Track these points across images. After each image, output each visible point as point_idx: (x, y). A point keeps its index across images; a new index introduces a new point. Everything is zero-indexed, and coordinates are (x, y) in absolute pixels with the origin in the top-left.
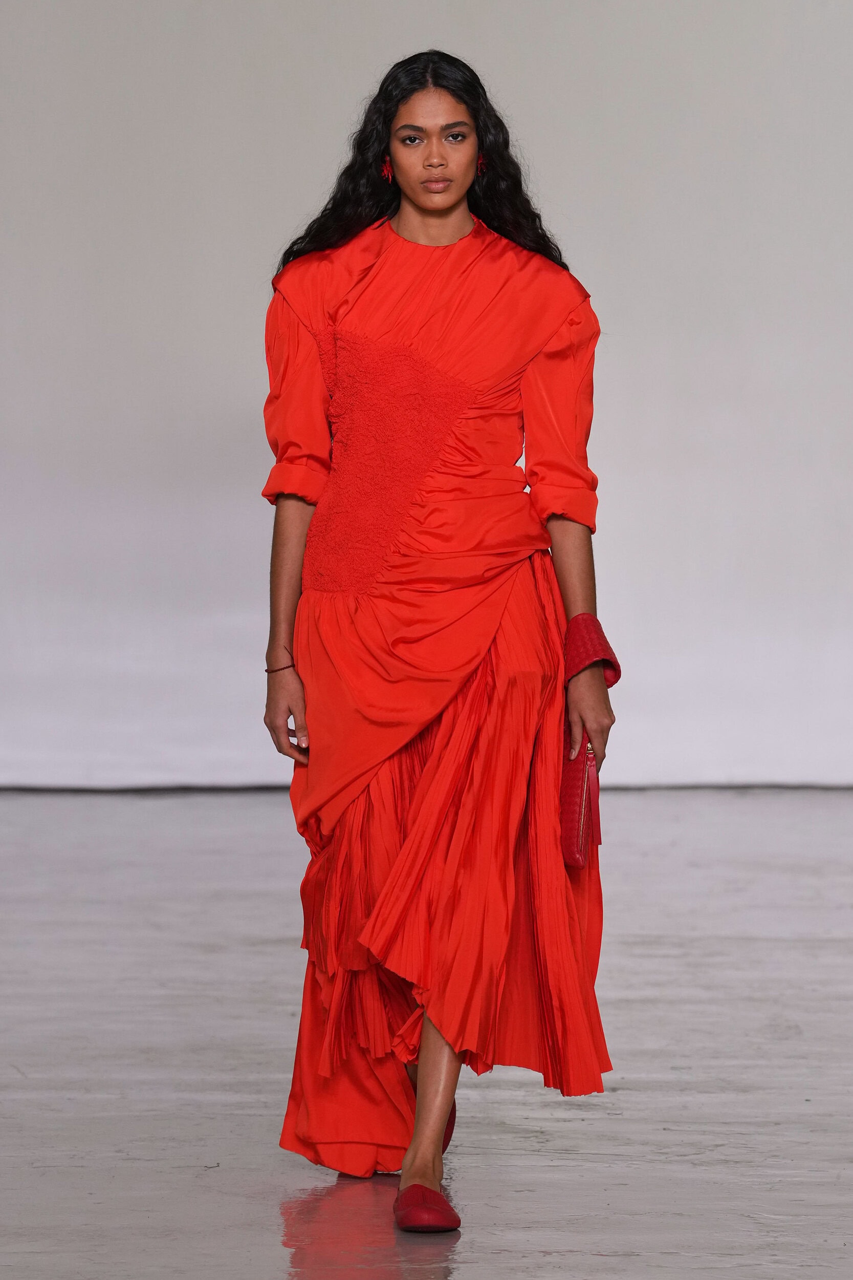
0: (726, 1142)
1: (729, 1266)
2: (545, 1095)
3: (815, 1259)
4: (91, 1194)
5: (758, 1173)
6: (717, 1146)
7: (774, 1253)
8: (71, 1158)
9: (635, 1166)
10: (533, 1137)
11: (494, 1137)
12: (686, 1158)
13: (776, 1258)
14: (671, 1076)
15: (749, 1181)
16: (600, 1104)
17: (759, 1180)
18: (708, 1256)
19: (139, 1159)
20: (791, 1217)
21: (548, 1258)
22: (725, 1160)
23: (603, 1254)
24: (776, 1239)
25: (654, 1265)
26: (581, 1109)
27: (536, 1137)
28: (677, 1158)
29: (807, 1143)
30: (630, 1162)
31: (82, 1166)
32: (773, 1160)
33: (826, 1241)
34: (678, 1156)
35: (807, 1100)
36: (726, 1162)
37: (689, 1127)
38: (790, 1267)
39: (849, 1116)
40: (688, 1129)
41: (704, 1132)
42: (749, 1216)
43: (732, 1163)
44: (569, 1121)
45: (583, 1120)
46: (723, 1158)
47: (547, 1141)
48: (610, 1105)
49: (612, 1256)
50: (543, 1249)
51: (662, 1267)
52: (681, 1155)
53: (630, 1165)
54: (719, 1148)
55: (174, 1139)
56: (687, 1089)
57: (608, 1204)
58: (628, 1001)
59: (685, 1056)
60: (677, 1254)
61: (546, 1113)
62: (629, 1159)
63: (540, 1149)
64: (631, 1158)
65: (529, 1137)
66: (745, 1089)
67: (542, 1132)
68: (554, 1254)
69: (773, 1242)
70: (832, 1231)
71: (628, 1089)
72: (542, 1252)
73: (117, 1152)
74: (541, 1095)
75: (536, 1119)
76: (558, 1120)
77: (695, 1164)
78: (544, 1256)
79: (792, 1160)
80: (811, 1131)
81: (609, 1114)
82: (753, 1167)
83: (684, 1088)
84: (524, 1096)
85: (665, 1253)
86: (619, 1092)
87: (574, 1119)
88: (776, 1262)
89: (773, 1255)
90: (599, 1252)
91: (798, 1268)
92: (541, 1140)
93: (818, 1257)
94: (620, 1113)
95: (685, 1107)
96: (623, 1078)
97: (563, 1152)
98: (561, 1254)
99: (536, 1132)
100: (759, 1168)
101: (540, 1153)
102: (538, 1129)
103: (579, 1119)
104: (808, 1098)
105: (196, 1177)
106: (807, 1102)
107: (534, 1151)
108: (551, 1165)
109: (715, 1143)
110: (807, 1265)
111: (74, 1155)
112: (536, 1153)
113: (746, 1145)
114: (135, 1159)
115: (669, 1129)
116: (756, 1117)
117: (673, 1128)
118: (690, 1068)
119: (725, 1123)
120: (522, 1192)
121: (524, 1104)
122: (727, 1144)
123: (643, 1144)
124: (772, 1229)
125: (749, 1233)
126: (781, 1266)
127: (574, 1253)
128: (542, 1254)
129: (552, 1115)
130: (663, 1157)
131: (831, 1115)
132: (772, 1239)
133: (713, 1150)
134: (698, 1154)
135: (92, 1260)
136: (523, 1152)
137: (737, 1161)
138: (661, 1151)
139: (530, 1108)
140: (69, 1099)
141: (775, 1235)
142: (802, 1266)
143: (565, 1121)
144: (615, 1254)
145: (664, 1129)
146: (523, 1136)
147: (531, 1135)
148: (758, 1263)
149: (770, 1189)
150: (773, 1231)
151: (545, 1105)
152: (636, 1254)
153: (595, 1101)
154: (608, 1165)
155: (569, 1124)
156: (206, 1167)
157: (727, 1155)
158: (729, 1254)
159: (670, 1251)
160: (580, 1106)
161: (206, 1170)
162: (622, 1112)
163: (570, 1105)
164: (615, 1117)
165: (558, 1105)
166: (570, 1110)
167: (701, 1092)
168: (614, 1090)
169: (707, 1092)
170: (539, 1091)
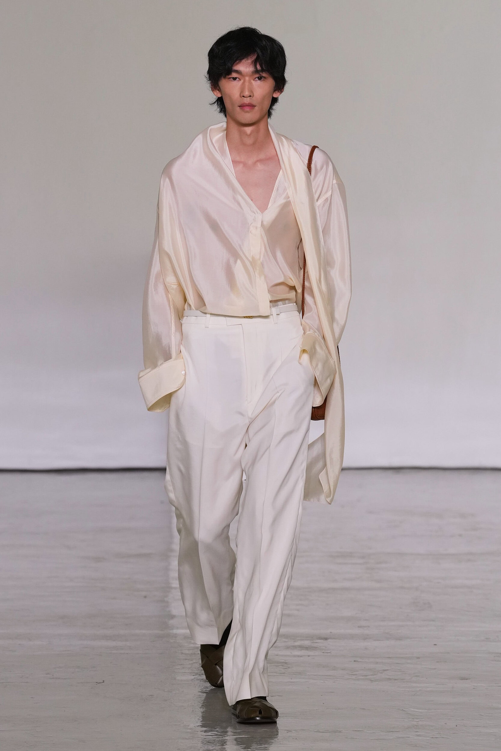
1: (391, 738)
2: (287, 642)
3: (440, 734)
4: (32, 698)
5: (408, 686)
6: (385, 670)
8: (21, 677)
10: (280, 666)
12: (367, 677)
13: (418, 733)
14: (358, 631)
15: (402, 690)
16: (319, 647)
17: (408, 689)
18: (380, 732)
19: (59, 678)
20: (426, 710)
21: (290, 734)
22: (389, 678)
23: (321, 731)
24: (419, 723)
25: (350, 737)
26: (307, 650)
27: (282, 666)
28: (362, 677)
29: (435, 669)
30: (336, 680)
31: (27, 682)
32: (416, 678)
33: (446, 724)
34: (363, 676)
35: (435, 645)
36: (390, 679)
37: (369, 660)
38: (426, 739)
39: (458, 653)
40: (369, 661)
41: (378, 662)
42: (402, 710)
43: (393, 680)
44: (301, 657)
45: (309, 656)
46: (388, 677)
47: (288, 668)
48: (324, 648)
49: (327, 732)
50: (287, 729)
51: (353, 738)
54: (385, 672)
55: (79, 667)
56: (367, 638)
57: (323, 703)
58: (333, 589)
59: (366, 620)
60: (362, 731)
61: (288, 652)
63: (285, 672)
64: (336, 677)
65: (279, 666)
66: (400, 639)
67: (285, 663)
68: (294, 731)
69: (416, 725)
70: (450, 718)
71: (334, 638)
72: (287, 730)
73: (46, 674)
74: (285, 642)
75: (282, 656)
76: (295, 656)
77: (372, 681)
78: (288, 732)
79: (427, 678)
80: (437, 662)
81: (323, 652)
82: (405, 682)
83: (366, 638)
85: (356, 731)
86: (329, 640)
87: (304, 655)
88: (418, 736)
89: (416, 732)
90: (318, 730)
91: (431, 739)
92: (285, 667)
93: (442, 733)
95: (366, 649)
96: (331, 632)
97: (298, 674)
98: (297, 731)
99: (283, 663)
100: (408, 683)
101: (286, 675)
102: (284, 661)
103: (306, 655)
104: (435, 644)
105: (91, 688)
107: (282, 673)
108: (291, 681)
109: (383, 669)
110: (435, 737)
111: (23, 676)
112: (283, 674)
113: (401, 670)
114: (56, 678)
115: (357, 661)
116: (406, 654)
117: (360, 660)
118: (369, 627)
119: (389, 658)
120: (275, 697)
122: (390, 669)
123: (342, 670)
125: (402, 719)
126: (420, 738)
127: (305, 731)
128: (286, 731)
129: (291, 653)
130: (354, 677)
131: (448, 653)
132: (416, 723)
133: (382, 673)
134: (374, 675)
135: (33, 735)
136: (275, 674)
138: (352, 674)
139: (279, 649)
140: (20, 644)
141: (417, 721)
142: (433, 738)
143: (298, 657)
145: (355, 661)
146: (275, 665)
147: (279, 665)
148: (408, 736)
149: (415, 694)
150: (416, 718)
151: (288, 648)
152: (339, 731)
153: (315, 645)
154: (323, 681)
155: (302, 658)
156: (97, 682)
157: (390, 676)
158: (391, 731)
159: (359, 730)
160: (307, 648)
161: (97, 685)
162: (331, 652)
163: (301, 647)
164: (326, 654)
165: (295, 647)
166: (301, 650)
167: (375, 640)
168: (326, 639)
169: (378, 640)
170: (284, 640)
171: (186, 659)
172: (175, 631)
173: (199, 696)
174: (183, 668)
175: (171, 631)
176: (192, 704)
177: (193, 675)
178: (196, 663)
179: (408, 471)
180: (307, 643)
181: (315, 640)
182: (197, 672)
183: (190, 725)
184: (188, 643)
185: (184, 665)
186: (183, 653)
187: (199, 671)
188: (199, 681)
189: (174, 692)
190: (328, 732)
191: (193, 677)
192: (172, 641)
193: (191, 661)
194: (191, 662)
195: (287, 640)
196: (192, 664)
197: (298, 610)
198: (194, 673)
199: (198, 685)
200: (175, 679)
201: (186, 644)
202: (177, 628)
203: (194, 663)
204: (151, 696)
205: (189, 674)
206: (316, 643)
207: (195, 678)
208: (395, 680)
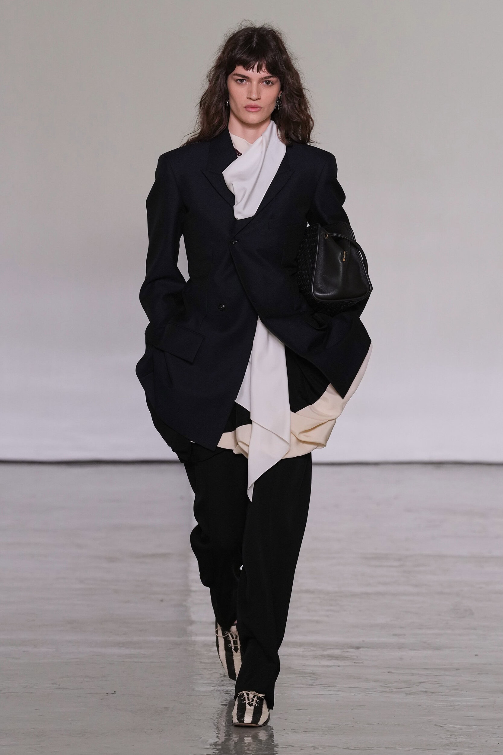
0: (426, 680)
2: (315, 651)
3: (480, 752)
4: (36, 709)
5: (446, 699)
6: (421, 683)
7: (455, 749)
8: (25, 687)
9: (371, 695)
10: (308, 676)
11: (284, 677)
12: (402, 690)
14: (393, 640)
15: (440, 704)
16: (349, 657)
17: (446, 704)
18: (415, 750)
19: (66, 689)
20: (466, 727)
21: (316, 751)
23: (350, 748)
24: (457, 740)
26: (337, 660)
27: (310, 676)
28: (398, 690)
29: (476, 681)
31: (32, 693)
32: (454, 691)
33: (486, 741)
34: (397, 689)
35: (476, 655)
36: (426, 692)
37: (404, 671)
41: (413, 674)
42: (440, 726)
43: (430, 693)
44: (331, 667)
45: (339, 666)
46: (424, 690)
47: (316, 679)
48: (356, 657)
49: (356, 749)
50: (314, 745)
52: (399, 688)
53: (368, 694)
54: (421, 684)
55: (88, 676)
57: (354, 718)
58: (367, 594)
59: (402, 628)
60: (395, 749)
61: (316, 662)
62: (367, 690)
63: (312, 684)
64: (368, 690)
65: (305, 677)
66: (438, 648)
67: (314, 674)
68: (320, 748)
69: (454, 742)
70: (490, 735)
71: (366, 647)
72: (313, 747)
73: (53, 684)
74: (313, 651)
75: (310, 666)
76: (323, 666)
77: (407, 694)
78: (314, 749)
79: (467, 692)
80: (478, 674)
81: (355, 663)
82: (442, 695)
83: (401, 647)
84: (303, 652)
85: (388, 748)
86: (361, 649)
87: (334, 666)
90: (348, 747)
92: (313, 678)
94: (362, 662)
95: (401, 659)
96: (363, 641)
97: (326, 686)
98: (325, 748)
99: (310, 673)
100: (446, 696)
101: (313, 686)
102: (311, 671)
103: (336, 665)
105: (101, 700)
106: (476, 656)
108: (319, 694)
109: (420, 681)
111: (27, 686)
112: (310, 686)
113: (438, 682)
114: (64, 688)
115: (391, 672)
116: (445, 665)
117: (394, 672)
118: (405, 635)
119: (426, 669)
120: (301, 710)
121: (303, 656)
122: (427, 681)
123: (375, 681)
124: (455, 734)
125: (440, 736)
127: (333, 748)
129: (320, 663)
130: (387, 690)
131: (490, 664)
132: (454, 740)
133: (418, 685)
134: (409, 688)
135: (37, 750)
136: (302, 686)
137: (433, 692)
138: (386, 686)
139: (307, 659)
140: (24, 651)
141: (455, 737)
143: (327, 667)
145: (389, 672)
146: (301, 676)
149: (453, 709)
150: (454, 735)
151: (315, 657)
152: (370, 748)
153: (346, 654)
154: (353, 694)
155: (330, 669)
156: (107, 693)
157: (427, 688)
158: (427, 749)
159: (391, 747)
160: (337, 658)
161: (107, 696)
162: (363, 662)
163: (331, 657)
164: (358, 664)
165: (324, 657)
166: (331, 660)
167: (411, 650)
168: (358, 648)
169: (415, 650)
170: (312, 648)
171: (205, 669)
172: (193, 638)
173: (219, 709)
174: (202, 678)
175: (190, 638)
176: (210, 717)
177: (213, 686)
178: (216, 673)
179: (448, 466)
180: (337, 652)
181: (346, 649)
182: (216, 682)
183: (208, 740)
184: (207, 651)
185: (202, 675)
186: (201, 662)
187: (219, 682)
188: (219, 692)
189: (191, 704)
190: (359, 749)
191: (212, 688)
192: (190, 649)
193: (211, 670)
194: (211, 672)
195: (315, 649)
196: (212, 674)
197: (328, 616)
198: (214, 683)
199: (218, 697)
200: (193, 690)
201: (205, 652)
202: (196, 635)
203: (214, 673)
204: (166, 709)
205: (208, 685)
206: (347, 652)
207: (214, 689)
208: (432, 693)
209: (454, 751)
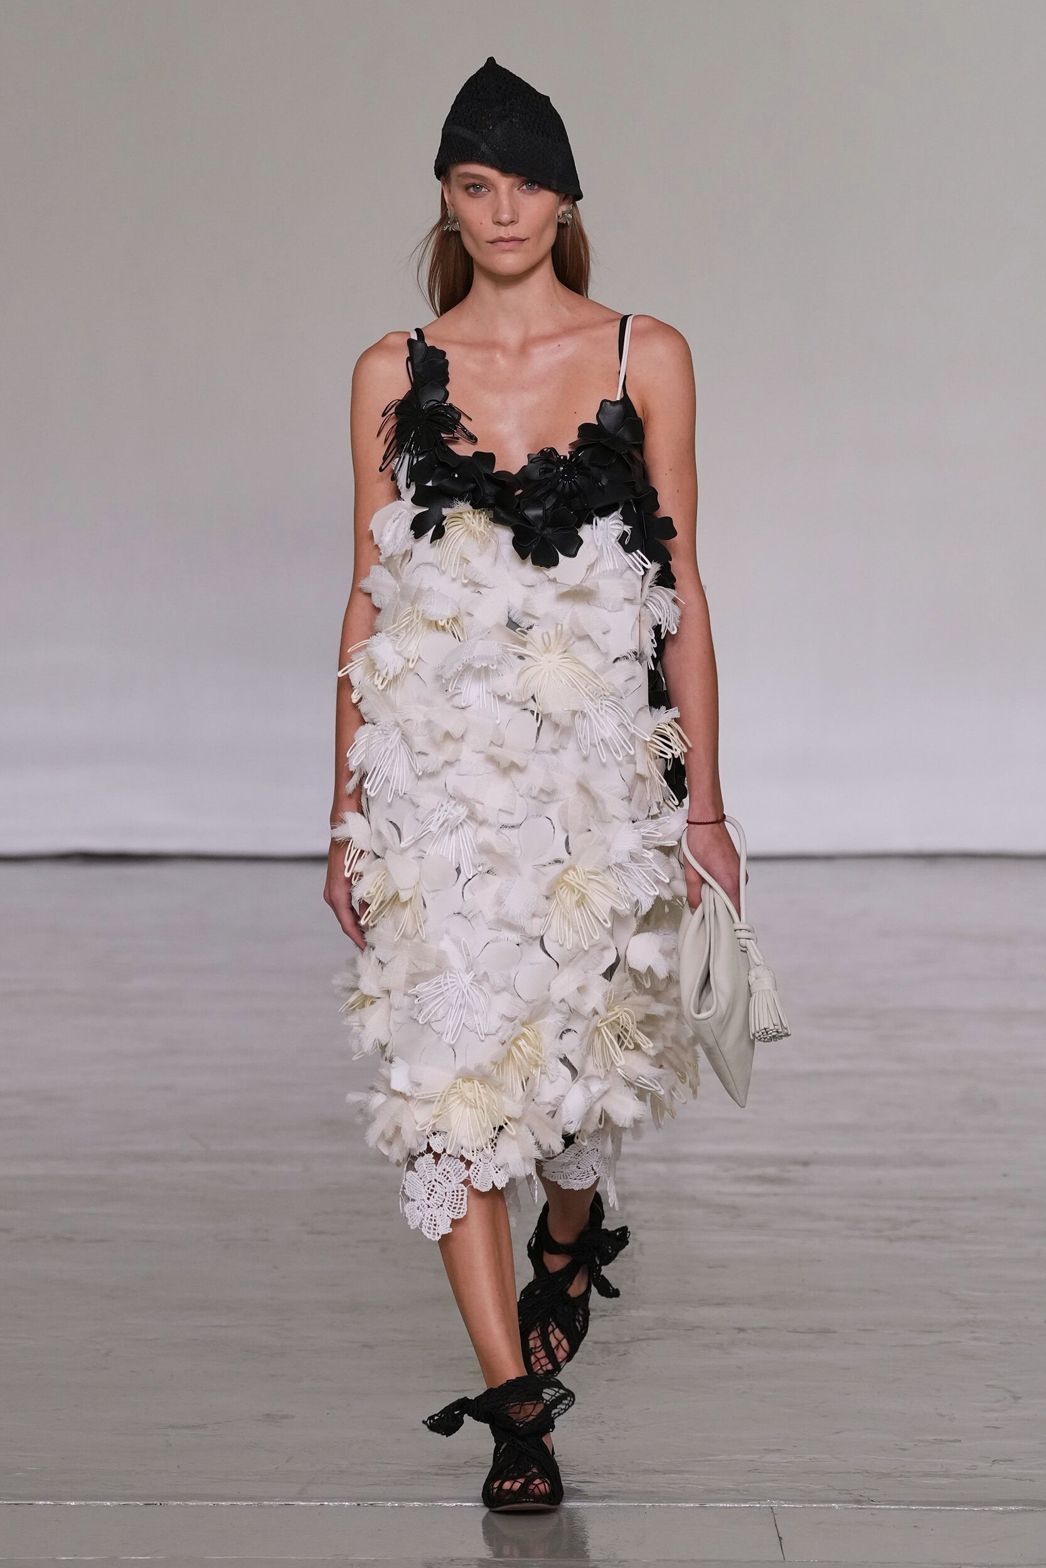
0: (922, 1217)
1: (927, 1343)
2: (735, 1169)
3: (1016, 1336)
5: (956, 1249)
6: (914, 1221)
7: (973, 1330)
8: (256, 1231)
10: (725, 1212)
11: (686, 1212)
12: (883, 1233)
13: (977, 1335)
14: (864, 1150)
15: (947, 1257)
16: (793, 1178)
17: (957, 1256)
18: (906, 1333)
19: (324, 1233)
20: (989, 1293)
21: (742, 1335)
22: (921, 1236)
23: (799, 1330)
24: (978, 1316)
25: (851, 1342)
26: (773, 1184)
27: (728, 1212)
29: (1005, 1219)
30: (824, 1238)
32: (970, 1235)
33: (1026, 1318)
34: (874, 1231)
35: (1005, 1175)
36: (922, 1238)
38: (990, 1344)
40: (884, 1204)
41: (900, 1207)
42: (946, 1293)
43: (929, 1239)
46: (919, 1233)
49: (808, 1333)
50: (738, 1326)
51: (859, 1344)
52: (877, 1231)
53: (825, 1241)
54: (915, 1223)
55: (359, 1212)
56: (881, 1163)
57: (803, 1281)
60: (874, 1331)
61: (738, 1188)
62: (823, 1235)
63: (732, 1225)
64: (826, 1233)
65: (720, 1213)
66: (940, 1163)
68: (750, 1331)
69: (972, 1319)
71: (822, 1163)
72: (737, 1328)
73: (301, 1225)
74: (732, 1169)
76: (750, 1195)
77: (891, 1240)
78: (739, 1333)
79: (990, 1236)
80: (1009, 1206)
82: (950, 1242)
83: (877, 1162)
85: (862, 1330)
86: (812, 1166)
87: (767, 1194)
88: (976, 1339)
89: (973, 1332)
90: (795, 1329)
92: (733, 1215)
93: (1018, 1334)
95: (879, 1182)
96: (816, 1152)
97: (756, 1227)
98: (757, 1330)
99: (728, 1207)
100: (956, 1244)
101: (733, 1228)
102: (731, 1203)
103: (771, 1193)
108: (743, 1240)
109: (913, 1218)
110: (1007, 1342)
112: (729, 1228)
113: (942, 1220)
114: (319, 1233)
115: (865, 1204)
116: (952, 1192)
117: (871, 1203)
118: (884, 1142)
120: (714, 1268)
122: (924, 1219)
125: (948, 1309)
126: (980, 1343)
127: (769, 1330)
128: (736, 1331)
129: (745, 1189)
130: (858, 1233)
131: (1029, 1190)
132: (971, 1316)
133: (910, 1226)
134: (895, 1229)
136: (716, 1227)
137: (934, 1236)
138: (854, 1227)
139: (722, 1182)
140: (252, 1171)
141: (974, 1312)
142: (1002, 1343)
144: (810, 1331)
145: (860, 1204)
146: (716, 1211)
147: (723, 1210)
149: (969, 1265)
150: (971, 1307)
151: (737, 1180)
152: (832, 1330)
153: (787, 1175)
154: (801, 1241)
155: (761, 1199)
157: (923, 1231)
158: (928, 1331)
159: (867, 1328)
160: (772, 1180)
163: (762, 1179)
165: (750, 1179)
166: (761, 1184)
167: (895, 1166)
168: (806, 1164)
169: (900, 1167)
170: (730, 1165)
180: (772, 1171)
181: (786, 1166)
190: (813, 1332)
195: (735, 1166)
206: (789, 1171)
208: (933, 1238)
209: (973, 1335)
